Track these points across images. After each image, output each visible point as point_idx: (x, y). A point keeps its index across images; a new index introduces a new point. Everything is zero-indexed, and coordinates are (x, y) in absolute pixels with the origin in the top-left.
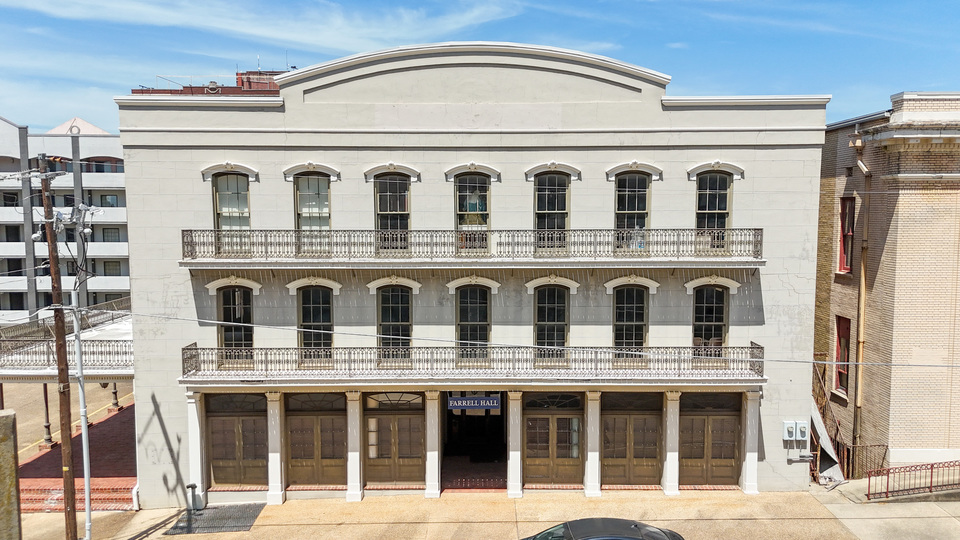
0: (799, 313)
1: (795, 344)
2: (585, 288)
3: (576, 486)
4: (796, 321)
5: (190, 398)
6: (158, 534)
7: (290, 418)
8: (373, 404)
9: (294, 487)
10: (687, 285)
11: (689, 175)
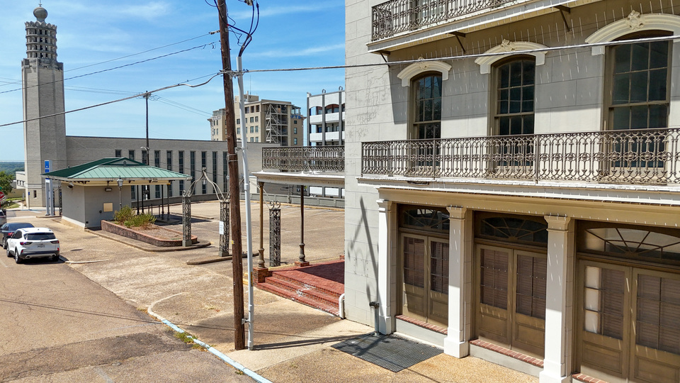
5: (381, 205)
6: (328, 345)
7: (480, 247)
8: (594, 242)
9: (480, 341)
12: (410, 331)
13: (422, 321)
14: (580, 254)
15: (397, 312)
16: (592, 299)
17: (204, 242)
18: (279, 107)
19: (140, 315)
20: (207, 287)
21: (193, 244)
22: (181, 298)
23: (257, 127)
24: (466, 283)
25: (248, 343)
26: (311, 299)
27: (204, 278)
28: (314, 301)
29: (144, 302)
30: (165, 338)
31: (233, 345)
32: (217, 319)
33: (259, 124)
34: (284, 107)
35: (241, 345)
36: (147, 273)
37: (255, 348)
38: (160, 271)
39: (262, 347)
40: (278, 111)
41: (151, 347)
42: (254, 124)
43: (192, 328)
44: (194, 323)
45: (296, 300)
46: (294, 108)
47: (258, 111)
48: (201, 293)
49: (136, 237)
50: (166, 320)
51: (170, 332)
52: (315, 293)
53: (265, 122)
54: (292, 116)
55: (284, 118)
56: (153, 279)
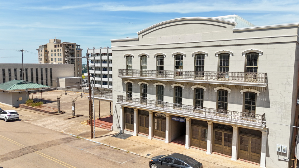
0: (285, 105)
1: (282, 116)
2: (208, 89)
3: (204, 150)
4: (283, 108)
5: (121, 107)
6: (110, 136)
7: (139, 116)
8: (156, 115)
9: (140, 133)
10: (240, 91)
11: (242, 54)
12: (127, 132)
13: (129, 130)
14: (154, 117)
15: (124, 129)
16: (156, 124)
17: (64, 111)
18: (71, 45)
19: (62, 133)
20: (75, 126)
21: (61, 112)
22: (70, 129)
23: (61, 54)
24: (137, 122)
26: (104, 127)
27: (71, 123)
28: (105, 128)
29: (60, 130)
30: (73, 138)
31: (90, 138)
32: (83, 133)
33: (62, 52)
34: (73, 46)
35: (92, 138)
36: (53, 123)
37: (95, 138)
38: (57, 122)
39: (97, 138)
40: (70, 47)
41: (72, 140)
42: (59, 52)
43: (78, 135)
44: (78, 134)
45: (100, 127)
46: (77, 45)
47: (61, 47)
48: (74, 127)
49: (38, 110)
50: (71, 134)
51: (74, 137)
52: (105, 126)
53: (64, 52)
54: (77, 49)
55: (73, 50)
56: (57, 124)
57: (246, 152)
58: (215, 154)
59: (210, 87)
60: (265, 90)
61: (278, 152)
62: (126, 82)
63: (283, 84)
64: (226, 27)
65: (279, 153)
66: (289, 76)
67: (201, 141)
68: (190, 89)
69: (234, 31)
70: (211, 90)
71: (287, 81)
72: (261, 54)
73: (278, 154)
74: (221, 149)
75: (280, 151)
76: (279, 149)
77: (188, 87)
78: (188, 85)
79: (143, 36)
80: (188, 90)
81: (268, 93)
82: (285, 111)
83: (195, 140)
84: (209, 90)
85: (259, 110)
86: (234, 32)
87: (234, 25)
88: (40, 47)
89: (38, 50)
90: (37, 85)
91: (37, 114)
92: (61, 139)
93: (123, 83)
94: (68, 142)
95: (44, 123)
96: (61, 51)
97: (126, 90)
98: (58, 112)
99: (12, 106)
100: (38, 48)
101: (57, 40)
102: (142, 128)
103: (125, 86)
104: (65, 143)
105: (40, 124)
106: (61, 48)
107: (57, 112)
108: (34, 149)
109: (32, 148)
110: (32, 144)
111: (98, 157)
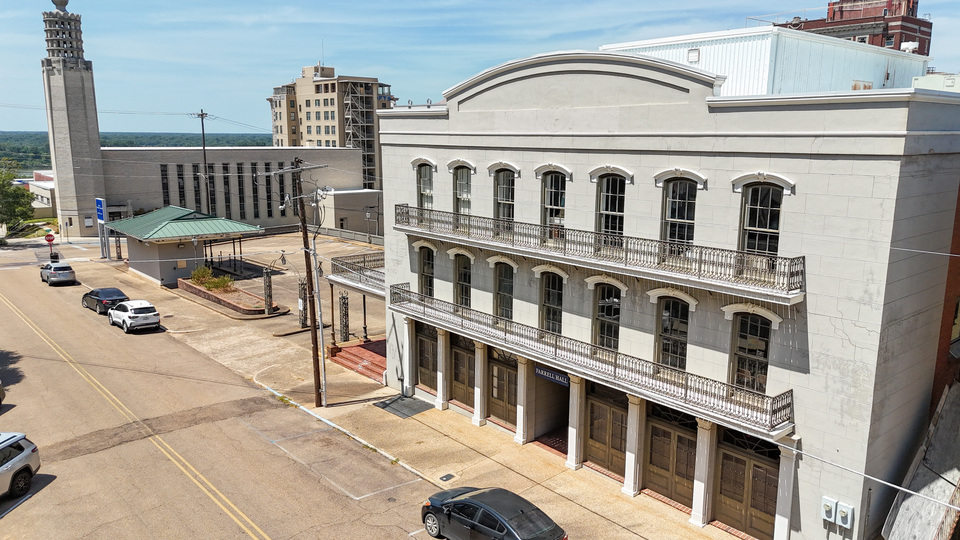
0: (854, 371)
1: (845, 407)
2: (633, 292)
3: (618, 477)
4: (849, 380)
5: (406, 322)
6: (371, 403)
7: (453, 350)
8: (496, 355)
9: (454, 401)
10: (723, 309)
11: (733, 185)
12: (421, 394)
13: (427, 389)
14: (490, 359)
15: (415, 383)
16: (495, 381)
17: (285, 308)
18: (361, 86)
19: (249, 383)
20: (292, 360)
21: (275, 312)
22: (276, 369)
23: (333, 112)
24: (446, 369)
25: (324, 403)
26: (368, 371)
27: (288, 351)
28: (369, 373)
29: (248, 373)
30: (271, 400)
31: (314, 404)
32: (303, 386)
34: (368, 86)
35: (319, 404)
36: (242, 345)
37: (328, 406)
38: (252, 343)
39: (332, 405)
41: (264, 406)
42: (329, 109)
43: (287, 393)
44: (288, 389)
45: (357, 371)
46: (382, 86)
47: (333, 91)
48: (289, 365)
50: (269, 388)
51: (273, 396)
52: (371, 367)
53: (343, 107)
54: (379, 97)
55: (368, 101)
56: (248, 351)
57: (738, 506)
58: (649, 498)
59: (638, 287)
60: (797, 313)
61: (825, 520)
62: (417, 245)
63: (850, 299)
64: (687, 91)
65: (830, 526)
66: (871, 273)
67: (614, 451)
68: (583, 285)
69: (713, 104)
70: (639, 294)
71: (866, 292)
72: (789, 192)
73: (825, 527)
74: (667, 483)
75: (832, 520)
76: (829, 513)
77: (577, 277)
78: (577, 273)
79: (460, 103)
80: (578, 286)
81: (806, 323)
82: (853, 390)
83: (598, 445)
84: (635, 296)
85: (778, 379)
86: (713, 109)
87: (710, 85)
88: (277, 90)
89: (270, 100)
90: (229, 223)
91: (215, 311)
92: (237, 401)
93: (411, 248)
94: (250, 412)
95: (217, 345)
96: (333, 104)
97: (417, 268)
98: (266, 311)
99: (159, 282)
100: (271, 95)
101: (323, 69)
102: (460, 388)
103: (416, 257)
104: (241, 415)
105: (204, 348)
106: (334, 95)
107: (262, 312)
108: (153, 427)
109: (150, 426)
110: (158, 410)
111: (304, 472)
